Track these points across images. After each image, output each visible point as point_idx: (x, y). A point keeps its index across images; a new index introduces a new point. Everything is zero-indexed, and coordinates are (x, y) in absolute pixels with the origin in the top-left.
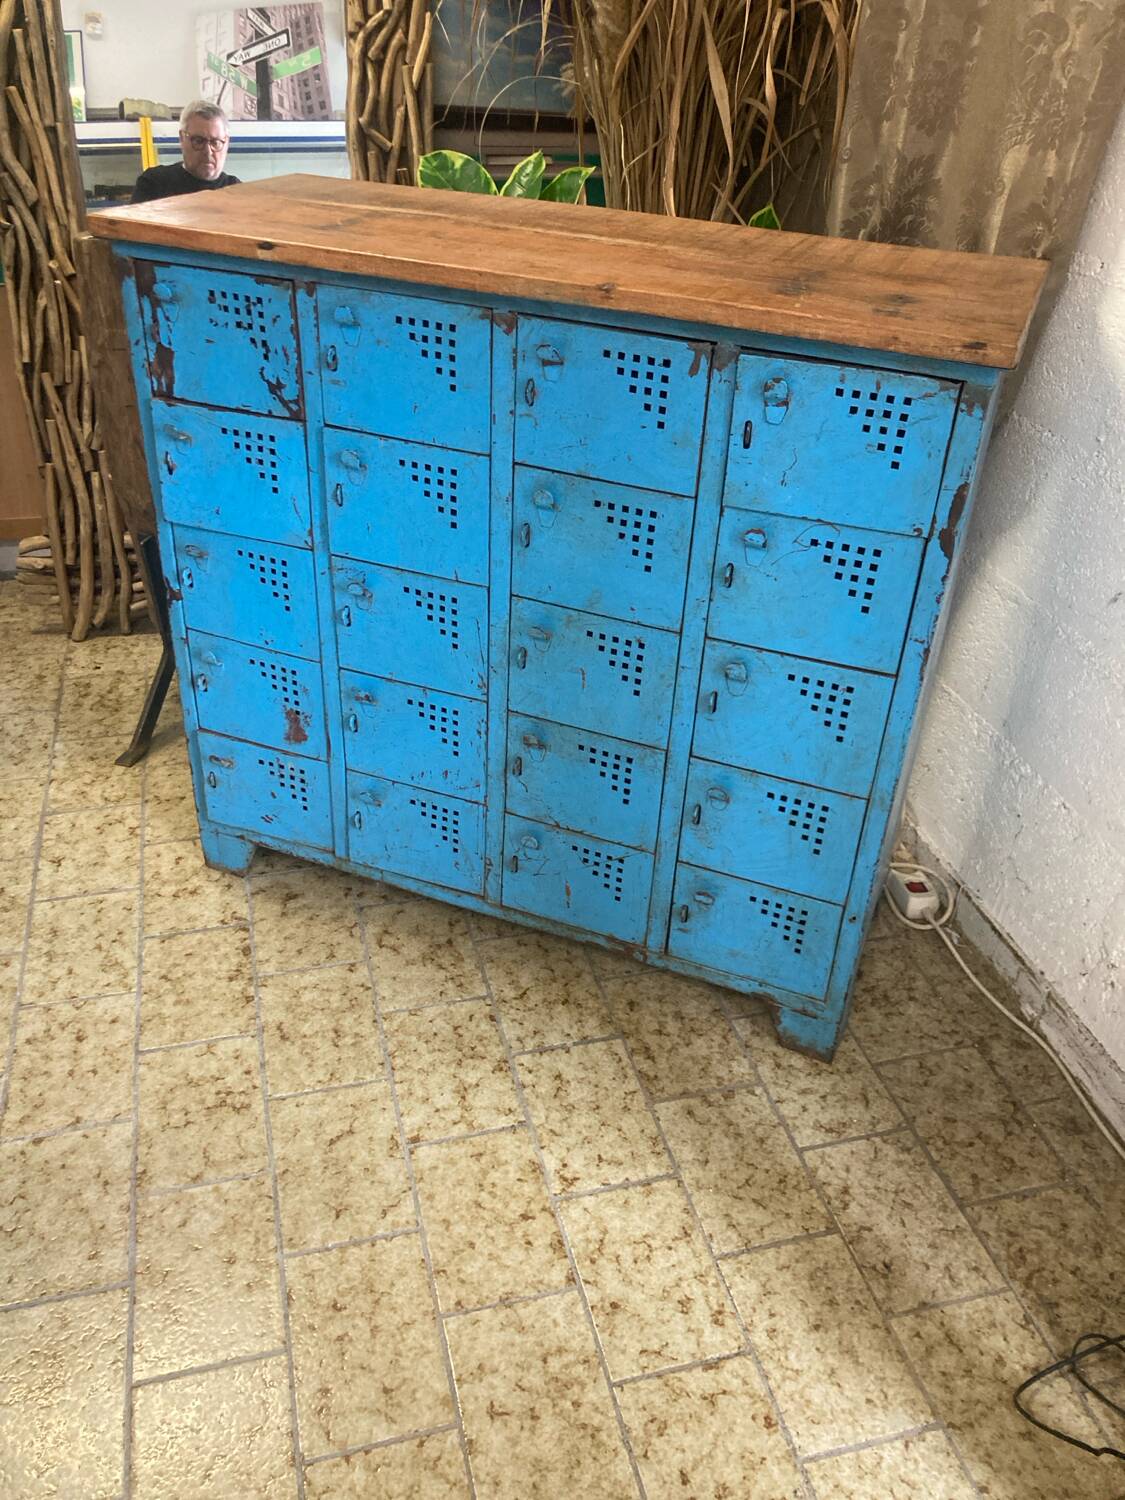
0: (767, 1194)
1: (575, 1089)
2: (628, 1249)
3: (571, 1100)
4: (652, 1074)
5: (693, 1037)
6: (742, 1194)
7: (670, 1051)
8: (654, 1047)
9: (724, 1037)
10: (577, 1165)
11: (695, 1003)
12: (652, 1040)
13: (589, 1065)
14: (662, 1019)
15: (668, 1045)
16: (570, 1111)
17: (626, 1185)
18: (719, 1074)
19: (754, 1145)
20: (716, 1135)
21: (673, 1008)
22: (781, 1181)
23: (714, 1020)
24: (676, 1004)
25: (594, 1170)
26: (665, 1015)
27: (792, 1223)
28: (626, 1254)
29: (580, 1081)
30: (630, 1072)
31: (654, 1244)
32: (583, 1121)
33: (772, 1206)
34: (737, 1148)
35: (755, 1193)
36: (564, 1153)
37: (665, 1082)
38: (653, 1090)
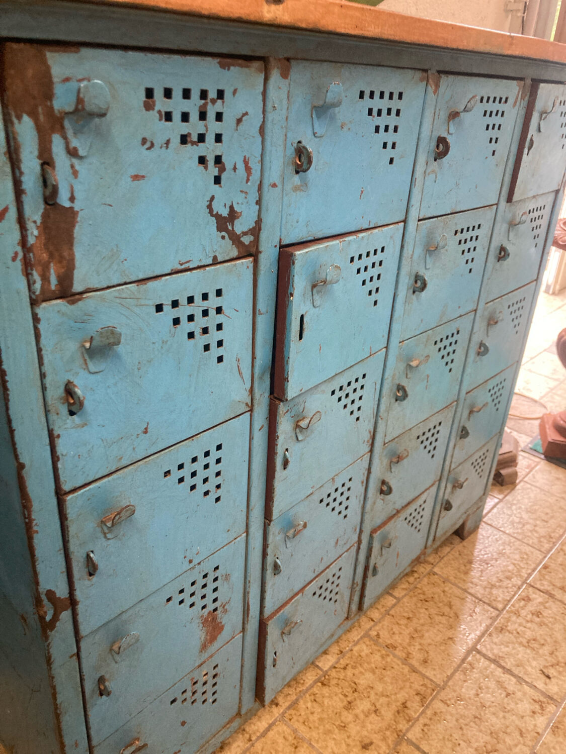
0: (441, 605)
1: (477, 741)
2: (541, 651)
3: (488, 738)
4: (418, 698)
5: (360, 688)
6: (452, 615)
7: (387, 696)
8: (394, 707)
9: (345, 668)
10: (525, 706)
11: (326, 701)
12: (388, 714)
13: (450, 745)
14: (362, 716)
15: (383, 700)
16: (496, 733)
17: (509, 672)
18: (380, 659)
19: (415, 620)
20: (429, 641)
21: (345, 713)
22: (426, 601)
23: (334, 682)
24: (339, 714)
25: (519, 694)
26: (356, 716)
27: (446, 589)
28: (546, 650)
29: (469, 742)
30: (429, 712)
31: (524, 641)
32: (494, 719)
33: (446, 600)
34: (425, 628)
35: (446, 610)
36: (527, 719)
37: (416, 686)
38: (429, 691)
